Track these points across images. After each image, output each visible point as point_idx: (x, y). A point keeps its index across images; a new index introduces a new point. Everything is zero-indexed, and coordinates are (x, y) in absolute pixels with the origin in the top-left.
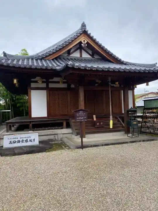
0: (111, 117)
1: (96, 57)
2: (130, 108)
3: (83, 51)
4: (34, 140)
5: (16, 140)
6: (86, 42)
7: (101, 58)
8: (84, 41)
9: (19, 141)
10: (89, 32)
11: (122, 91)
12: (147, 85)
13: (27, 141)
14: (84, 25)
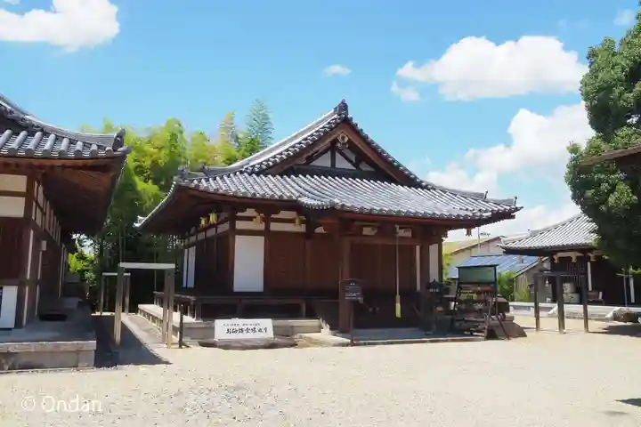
0: (398, 297)
1: (365, 167)
2: (431, 280)
3: (338, 155)
4: (266, 329)
5: (237, 328)
6: (346, 139)
7: (373, 170)
8: (343, 138)
9: (242, 330)
10: (354, 121)
11: (418, 248)
12: (469, 233)
13: (254, 330)
14: (343, 107)
